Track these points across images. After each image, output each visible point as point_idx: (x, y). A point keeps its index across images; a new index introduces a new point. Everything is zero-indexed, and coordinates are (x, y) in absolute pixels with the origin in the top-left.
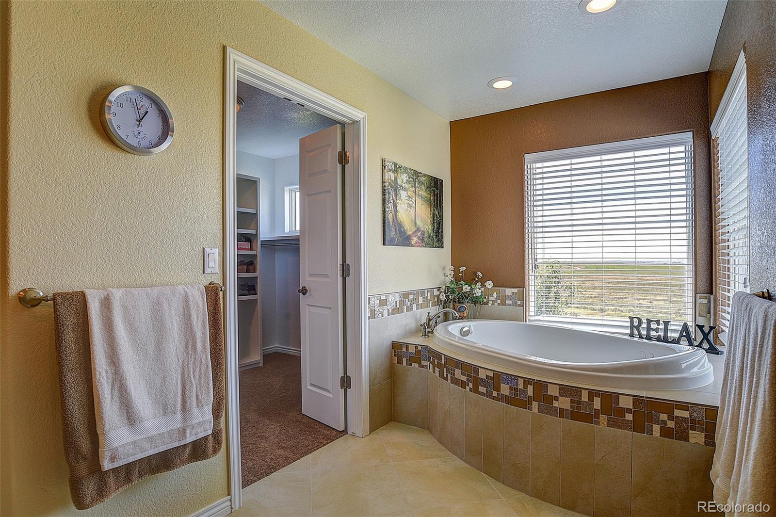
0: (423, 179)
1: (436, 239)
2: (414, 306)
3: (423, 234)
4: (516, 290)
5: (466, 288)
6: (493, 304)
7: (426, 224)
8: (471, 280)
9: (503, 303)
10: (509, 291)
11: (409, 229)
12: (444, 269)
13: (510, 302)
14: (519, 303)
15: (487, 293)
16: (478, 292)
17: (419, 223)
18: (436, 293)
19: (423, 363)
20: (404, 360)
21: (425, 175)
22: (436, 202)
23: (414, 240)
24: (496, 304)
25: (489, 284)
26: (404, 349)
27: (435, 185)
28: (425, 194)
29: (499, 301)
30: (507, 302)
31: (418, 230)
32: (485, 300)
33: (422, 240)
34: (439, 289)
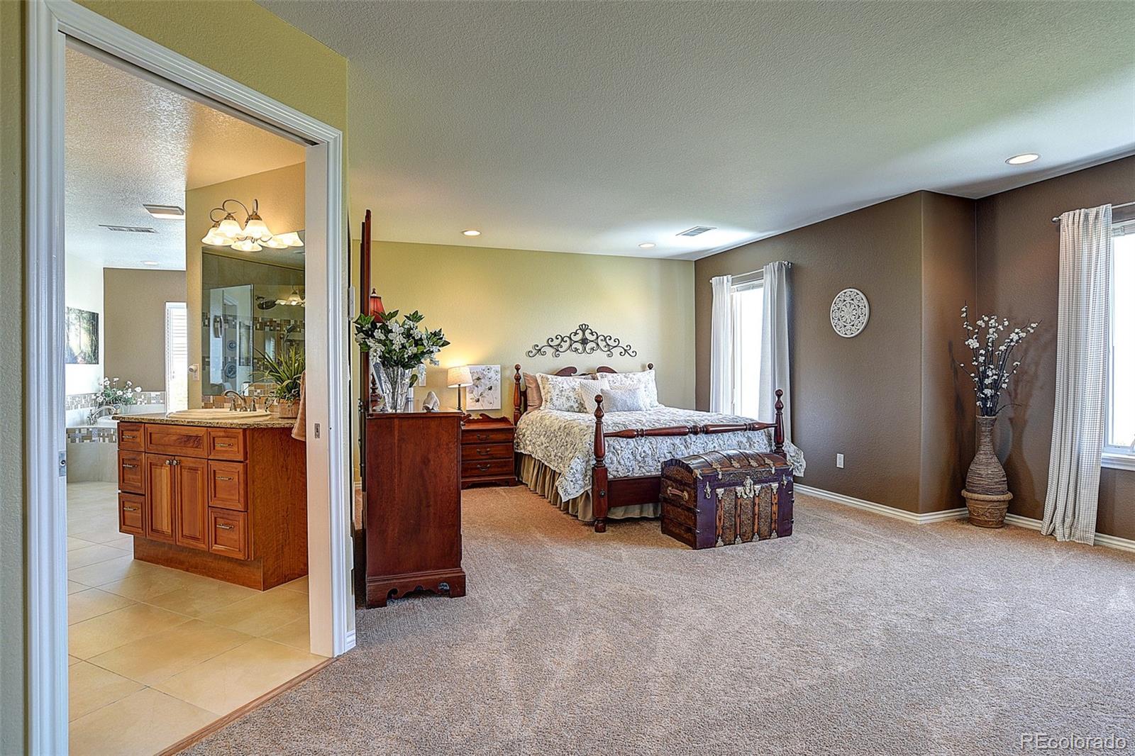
0: (84, 315)
1: (93, 358)
2: (79, 405)
3: (85, 355)
4: (158, 393)
5: (120, 393)
6: (141, 404)
7: (86, 346)
8: (123, 387)
9: (149, 403)
10: (153, 394)
11: (76, 351)
12: (98, 379)
13: (155, 401)
14: (161, 401)
15: (135, 395)
16: (130, 395)
17: (83, 347)
18: (94, 397)
19: (93, 439)
20: (77, 439)
21: (87, 312)
22: (94, 331)
23: (80, 359)
24: (143, 404)
25: (138, 389)
26: (77, 432)
27: (94, 317)
28: (86, 326)
29: (146, 402)
30: (152, 401)
31: (82, 352)
32: (134, 402)
33: (85, 359)
34: (95, 394)
